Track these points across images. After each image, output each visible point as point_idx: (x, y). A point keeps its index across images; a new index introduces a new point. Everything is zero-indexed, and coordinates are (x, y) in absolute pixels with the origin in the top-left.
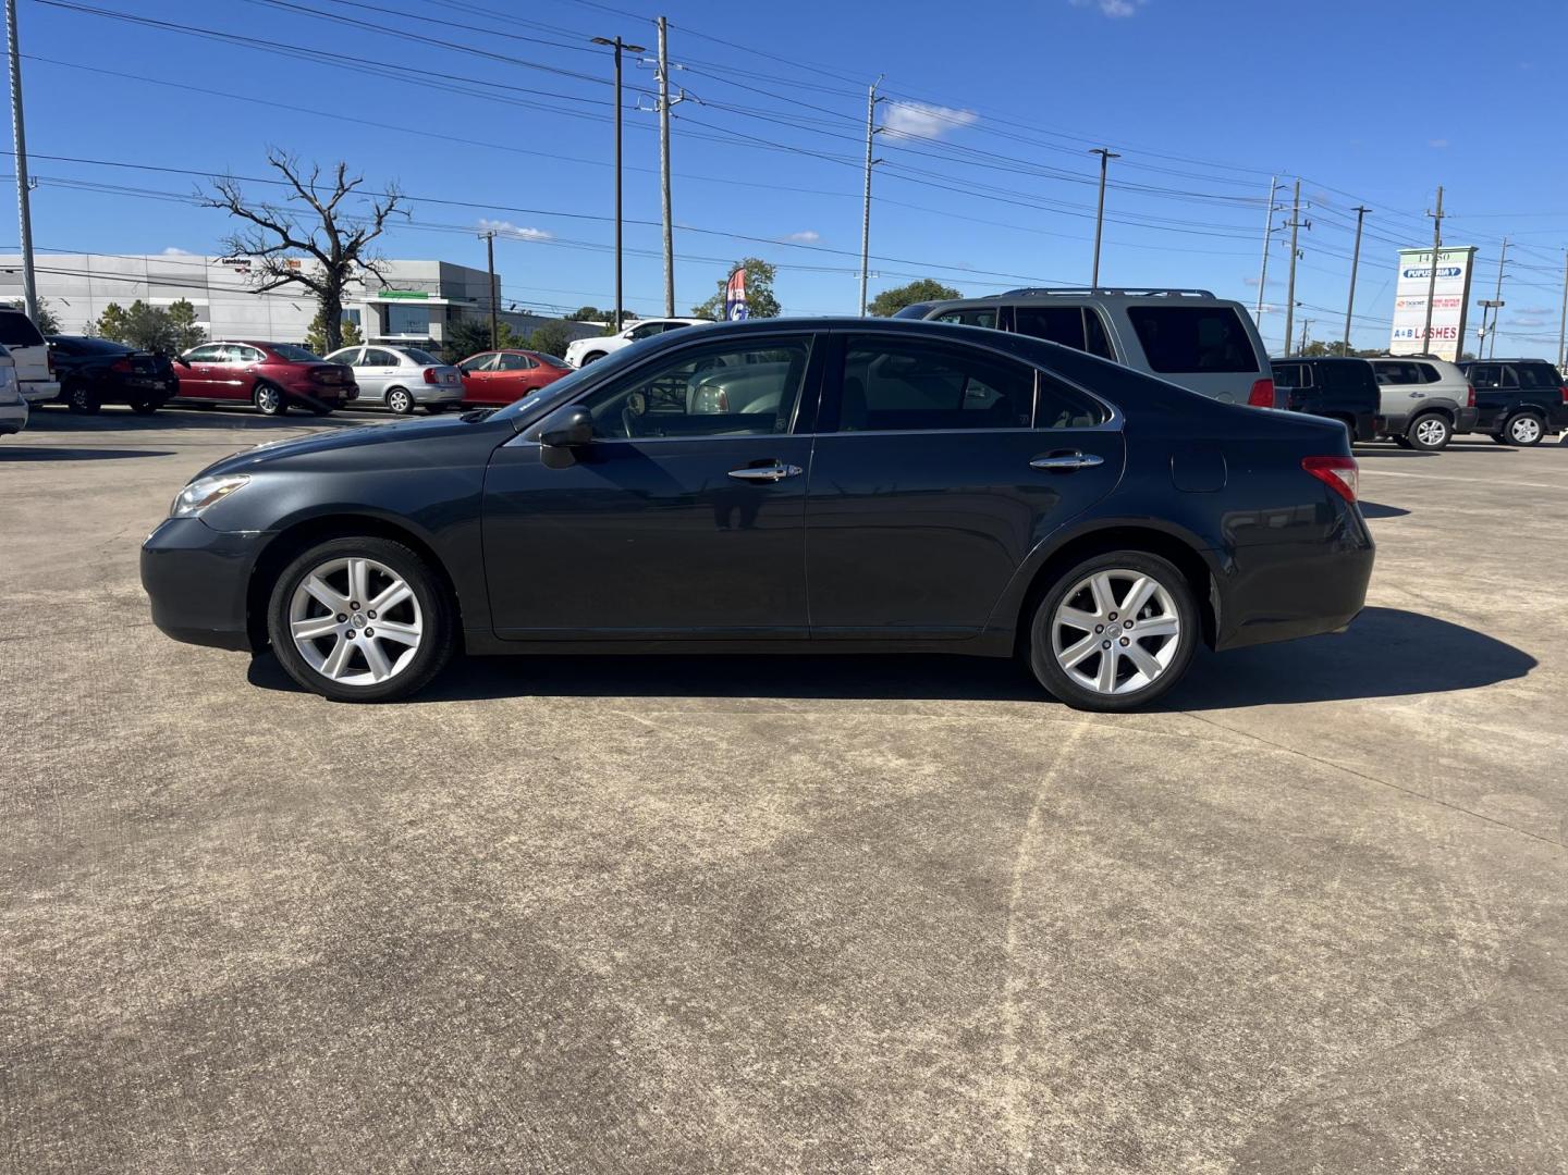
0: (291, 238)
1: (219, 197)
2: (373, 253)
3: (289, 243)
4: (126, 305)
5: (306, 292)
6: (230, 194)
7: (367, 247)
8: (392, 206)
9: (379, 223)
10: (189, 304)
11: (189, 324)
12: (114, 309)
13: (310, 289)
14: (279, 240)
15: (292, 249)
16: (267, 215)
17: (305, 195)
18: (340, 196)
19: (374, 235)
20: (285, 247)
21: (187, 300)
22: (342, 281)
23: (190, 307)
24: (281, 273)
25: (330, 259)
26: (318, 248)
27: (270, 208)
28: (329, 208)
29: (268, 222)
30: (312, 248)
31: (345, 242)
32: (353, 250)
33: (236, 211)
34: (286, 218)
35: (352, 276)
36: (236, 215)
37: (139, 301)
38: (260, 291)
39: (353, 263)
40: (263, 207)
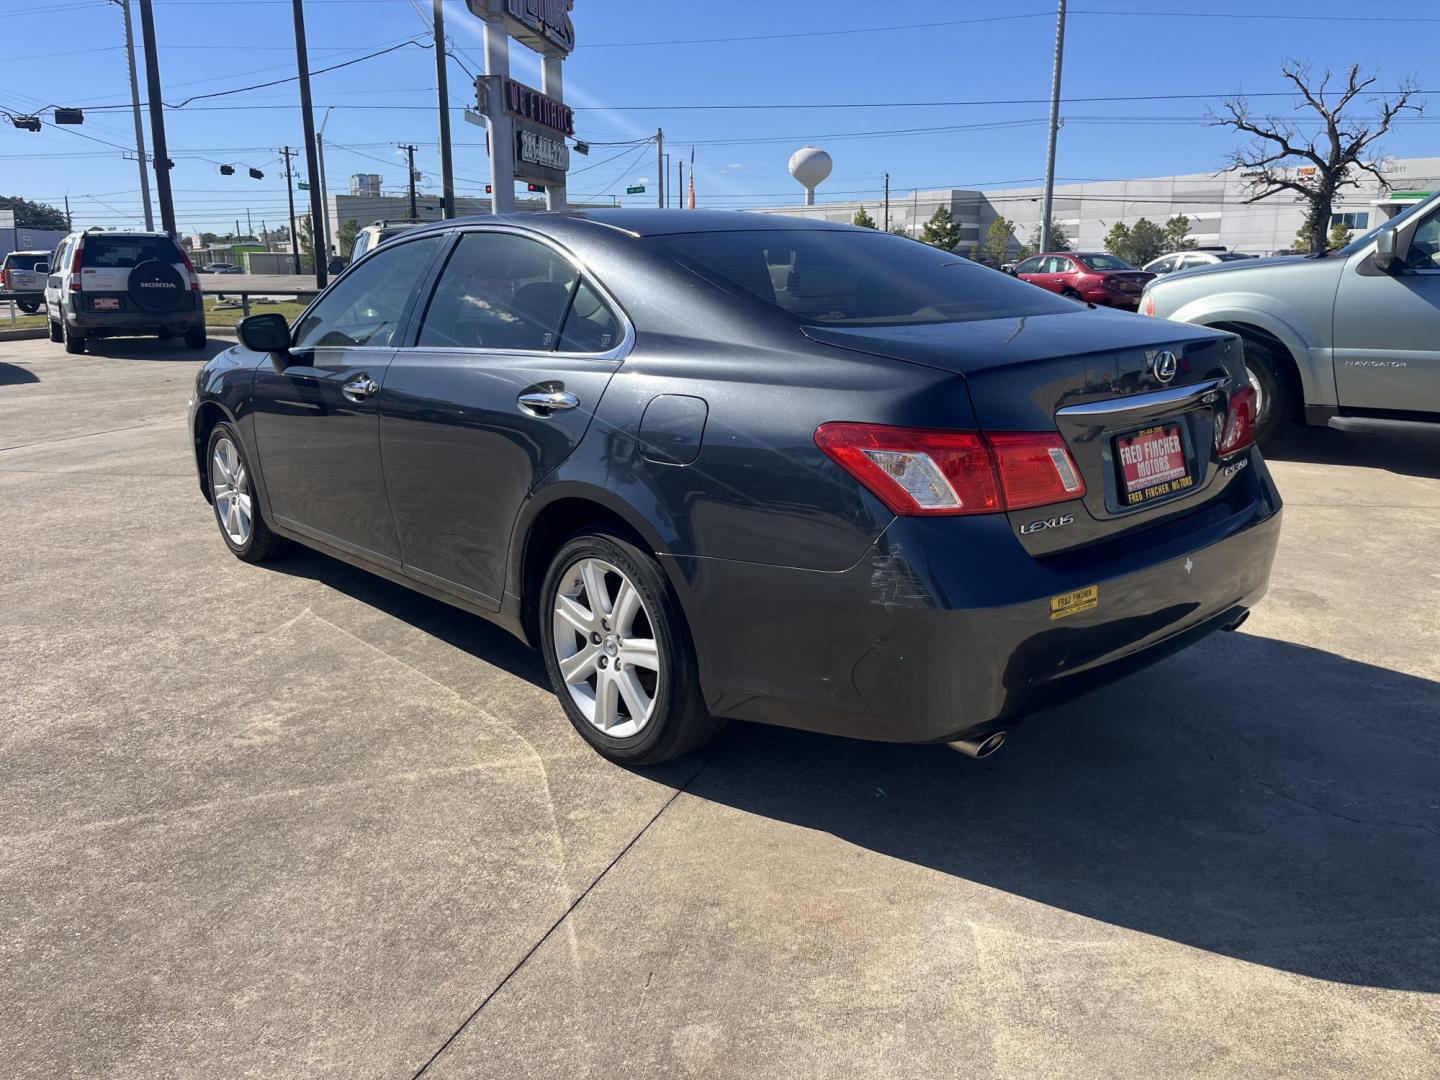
0: (1291, 145)
1: (1228, 114)
2: (1375, 154)
3: (1288, 151)
4: (1130, 223)
5: (1298, 199)
6: (1238, 111)
7: (1369, 149)
8: (1404, 101)
9: (1386, 122)
10: (1185, 218)
11: (1182, 237)
12: (1120, 227)
13: (1303, 195)
14: (1278, 148)
15: (1290, 156)
16: (1269, 127)
17: (1313, 102)
18: (1348, 98)
19: (1378, 135)
20: (1283, 155)
21: (1183, 215)
22: (1337, 184)
23: (1185, 221)
24: (1275, 182)
25: (1327, 164)
26: (1318, 153)
27: (1274, 119)
28: (1335, 113)
29: (1269, 133)
30: (1311, 155)
31: (1345, 143)
32: (1352, 154)
33: (1241, 126)
34: (1289, 127)
35: (1348, 179)
36: (1241, 130)
37: (1143, 219)
38: (1250, 202)
39: (1351, 165)
40: (1267, 119)
